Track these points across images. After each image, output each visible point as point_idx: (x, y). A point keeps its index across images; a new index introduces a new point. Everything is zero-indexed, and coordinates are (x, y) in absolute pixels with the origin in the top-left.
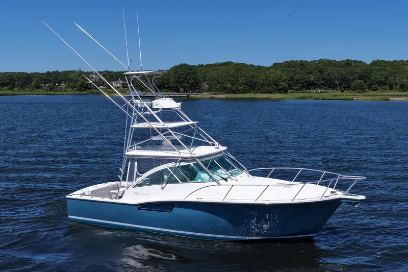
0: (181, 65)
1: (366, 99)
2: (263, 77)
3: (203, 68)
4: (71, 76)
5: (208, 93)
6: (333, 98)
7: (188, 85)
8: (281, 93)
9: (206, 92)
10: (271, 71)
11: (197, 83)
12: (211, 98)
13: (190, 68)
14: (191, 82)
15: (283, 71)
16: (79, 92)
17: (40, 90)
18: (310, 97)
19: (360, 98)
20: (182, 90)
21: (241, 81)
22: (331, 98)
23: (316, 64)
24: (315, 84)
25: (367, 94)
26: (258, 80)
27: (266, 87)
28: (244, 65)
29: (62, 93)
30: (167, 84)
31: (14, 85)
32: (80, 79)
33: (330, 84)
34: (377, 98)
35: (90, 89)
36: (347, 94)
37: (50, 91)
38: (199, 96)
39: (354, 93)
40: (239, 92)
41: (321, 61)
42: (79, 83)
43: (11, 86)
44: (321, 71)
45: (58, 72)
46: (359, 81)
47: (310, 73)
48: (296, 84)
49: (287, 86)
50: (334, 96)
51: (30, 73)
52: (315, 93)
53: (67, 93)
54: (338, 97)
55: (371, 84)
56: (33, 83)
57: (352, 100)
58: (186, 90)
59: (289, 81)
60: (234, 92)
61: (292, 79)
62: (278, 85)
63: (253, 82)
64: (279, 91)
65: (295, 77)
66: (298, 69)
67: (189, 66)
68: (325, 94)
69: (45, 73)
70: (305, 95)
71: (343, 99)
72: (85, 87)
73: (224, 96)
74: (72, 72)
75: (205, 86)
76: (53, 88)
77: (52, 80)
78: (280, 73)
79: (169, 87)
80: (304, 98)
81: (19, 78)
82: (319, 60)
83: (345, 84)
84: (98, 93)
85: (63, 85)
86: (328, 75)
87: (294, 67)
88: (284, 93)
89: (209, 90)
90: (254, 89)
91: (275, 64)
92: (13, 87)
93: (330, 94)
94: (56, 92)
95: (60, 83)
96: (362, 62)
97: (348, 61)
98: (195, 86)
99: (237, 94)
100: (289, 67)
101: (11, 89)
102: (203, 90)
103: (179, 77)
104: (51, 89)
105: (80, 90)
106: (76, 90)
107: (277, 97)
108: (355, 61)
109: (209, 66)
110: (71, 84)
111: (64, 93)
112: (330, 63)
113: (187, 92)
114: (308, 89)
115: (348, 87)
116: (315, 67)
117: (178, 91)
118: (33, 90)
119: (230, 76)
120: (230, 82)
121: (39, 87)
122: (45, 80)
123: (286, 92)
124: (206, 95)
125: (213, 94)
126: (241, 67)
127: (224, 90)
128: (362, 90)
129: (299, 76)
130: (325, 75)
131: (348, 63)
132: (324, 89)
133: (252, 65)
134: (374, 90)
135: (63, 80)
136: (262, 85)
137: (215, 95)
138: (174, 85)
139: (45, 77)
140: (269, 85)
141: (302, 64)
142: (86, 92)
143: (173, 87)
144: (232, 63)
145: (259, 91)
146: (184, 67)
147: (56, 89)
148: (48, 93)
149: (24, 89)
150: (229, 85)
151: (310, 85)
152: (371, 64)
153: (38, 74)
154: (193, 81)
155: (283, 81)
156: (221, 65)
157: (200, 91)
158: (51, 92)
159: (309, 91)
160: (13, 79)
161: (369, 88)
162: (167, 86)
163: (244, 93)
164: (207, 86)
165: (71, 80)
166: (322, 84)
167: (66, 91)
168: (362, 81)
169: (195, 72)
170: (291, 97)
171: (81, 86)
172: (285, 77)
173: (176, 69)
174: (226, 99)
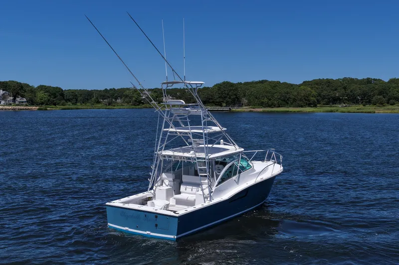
0: (224, 83)
1: (387, 112)
2: (296, 93)
3: (241, 86)
4: (127, 92)
5: (247, 107)
6: (358, 111)
7: (230, 100)
8: (311, 107)
9: (246, 106)
10: (302, 87)
11: (238, 99)
12: (250, 111)
13: (232, 85)
14: (232, 97)
15: (312, 88)
16: (134, 107)
17: (100, 105)
18: (337, 111)
19: (381, 111)
20: (224, 105)
21: (276, 97)
22: (356, 111)
23: (341, 82)
24: (340, 100)
25: (386, 108)
26: (291, 96)
27: (299, 102)
28: (279, 83)
29: (119, 107)
30: (212, 99)
31: (77, 100)
32: (135, 95)
33: (353, 100)
34: (396, 111)
35: (143, 104)
36: (369, 108)
37: (109, 105)
38: (239, 109)
39: (374, 107)
40: (275, 106)
41: (345, 79)
42: (134, 99)
43: (74, 101)
44: (345, 88)
45: (114, 89)
46: (379, 97)
47: (336, 90)
48: (323, 99)
49: (316, 101)
50: (358, 109)
51: (90, 90)
52: (340, 107)
53: (124, 107)
54: (361, 111)
55: (389, 99)
56: (93, 99)
57: (374, 113)
58: (228, 104)
59: (317, 96)
60: (270, 106)
61: (319, 95)
62: (309, 100)
63: (286, 98)
64: (309, 105)
65: (322, 94)
66: (325, 86)
67: (231, 83)
68: (350, 108)
69: (104, 90)
70: (333, 109)
71: (365, 112)
72: (139, 102)
73: (261, 110)
74: (128, 89)
75: (245, 101)
76: (112, 103)
77: (110, 96)
78: (310, 89)
79: (213, 102)
80: (331, 111)
81: (81, 95)
82: (343, 79)
83: (366, 99)
84: (150, 107)
85: (119, 101)
86: (351, 92)
87: (321, 84)
88: (314, 106)
89: (248, 105)
90: (287, 103)
91: (304, 82)
92: (76, 103)
93: (354, 108)
94: (114, 106)
95: (116, 99)
96: (381, 80)
97: (368, 79)
98: (236, 101)
99: (273, 107)
100: (317, 84)
101: (75, 104)
102: (242, 104)
103: (222, 93)
104: (110, 104)
105: (135, 105)
106: (132, 105)
107: (308, 111)
108: (374, 80)
109: (246, 84)
110: (127, 100)
111: (122, 107)
112: (352, 81)
113: (229, 106)
114: (333, 104)
115: (369, 102)
116: (340, 84)
117: (221, 105)
118: (93, 104)
119: (267, 92)
120: (266, 97)
121: (98, 102)
122: (104, 96)
123: (315, 106)
124: (245, 109)
125: (251, 108)
126: (276, 85)
127: (262, 105)
128: (382, 104)
129: (326, 92)
130: (349, 91)
131: (368, 81)
132: (348, 104)
133: (286, 83)
134: (392, 105)
135: (119, 97)
136: (295, 100)
137: (254, 108)
138: (217, 100)
139: (103, 94)
140: (301, 100)
141: (329, 82)
142: (139, 107)
143: (217, 102)
144: (267, 81)
145: (291, 105)
146: (227, 84)
147: (114, 104)
148: (107, 107)
149: (86, 104)
150: (266, 100)
151: (335, 100)
152: (389, 82)
153: (97, 91)
154: (235, 97)
155: (313, 97)
156: (257, 83)
157: (241, 105)
158: (110, 107)
159: (335, 105)
160: (76, 95)
161: (388, 103)
162: (211, 101)
163: (279, 107)
164: (246, 101)
165: (127, 96)
166: (346, 99)
167: (122, 106)
168: (381, 97)
169: (236, 89)
170: (320, 111)
171: (136, 101)
172: (314, 93)
173: (219, 86)
174: (264, 112)
